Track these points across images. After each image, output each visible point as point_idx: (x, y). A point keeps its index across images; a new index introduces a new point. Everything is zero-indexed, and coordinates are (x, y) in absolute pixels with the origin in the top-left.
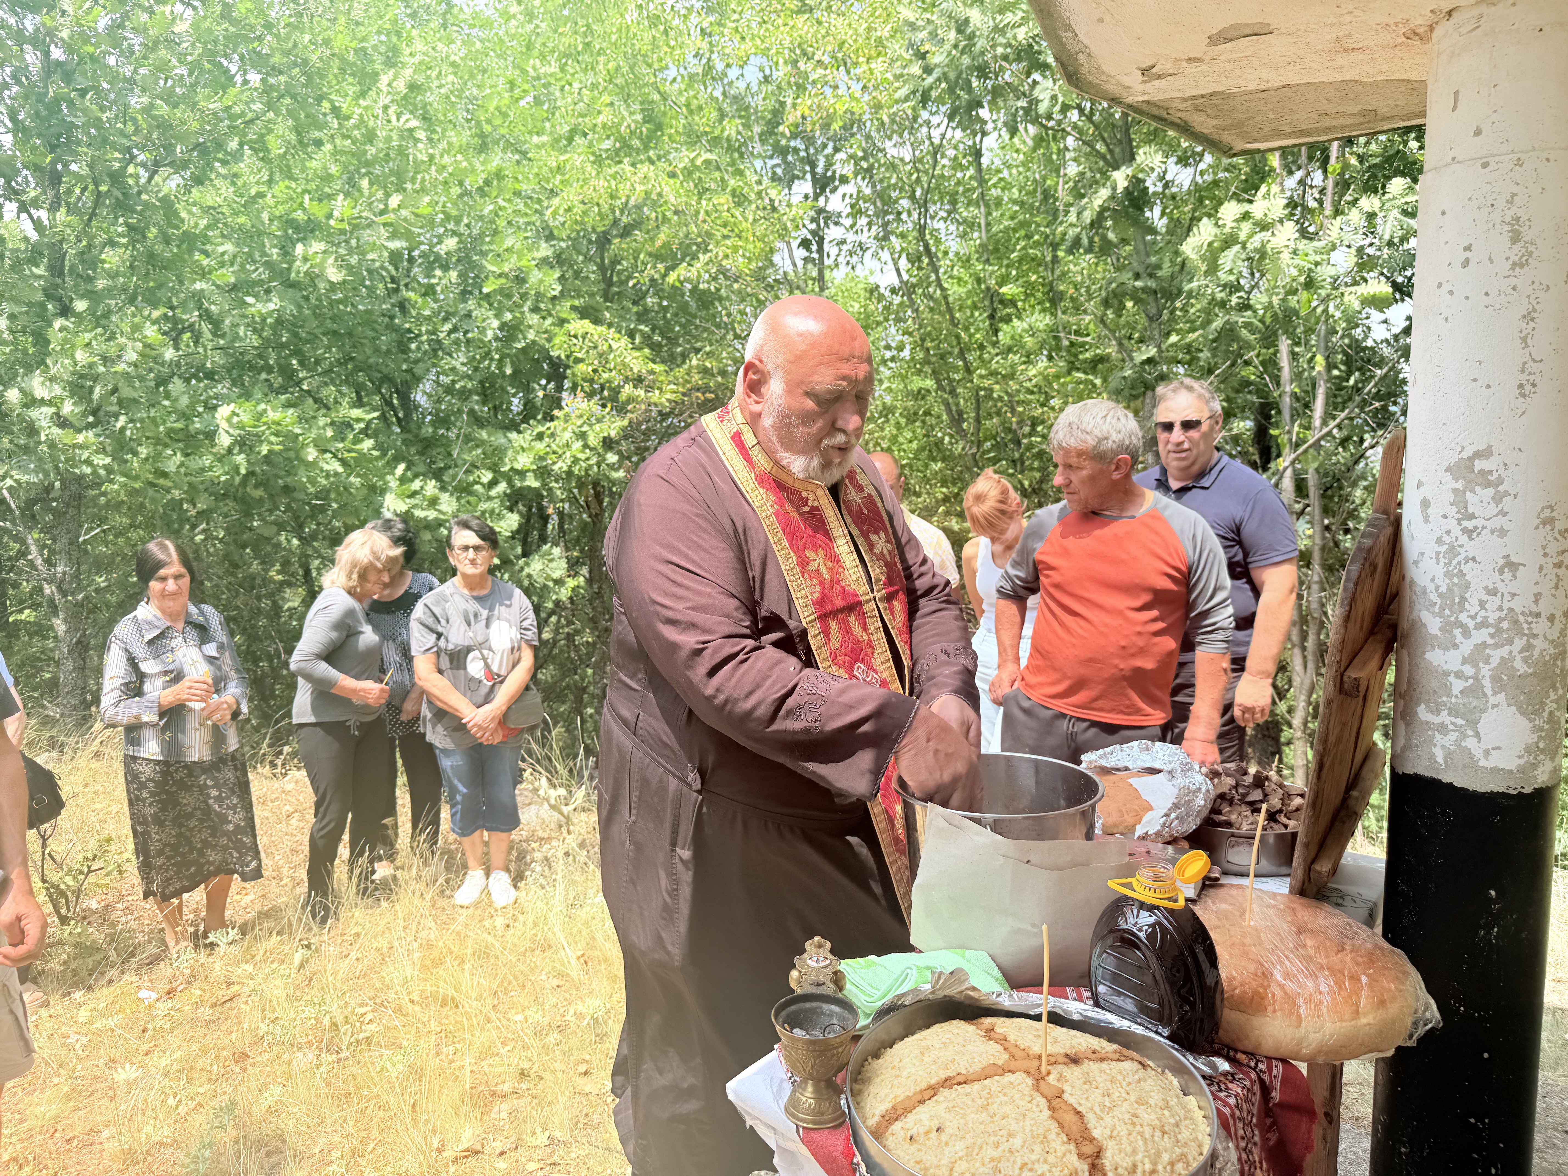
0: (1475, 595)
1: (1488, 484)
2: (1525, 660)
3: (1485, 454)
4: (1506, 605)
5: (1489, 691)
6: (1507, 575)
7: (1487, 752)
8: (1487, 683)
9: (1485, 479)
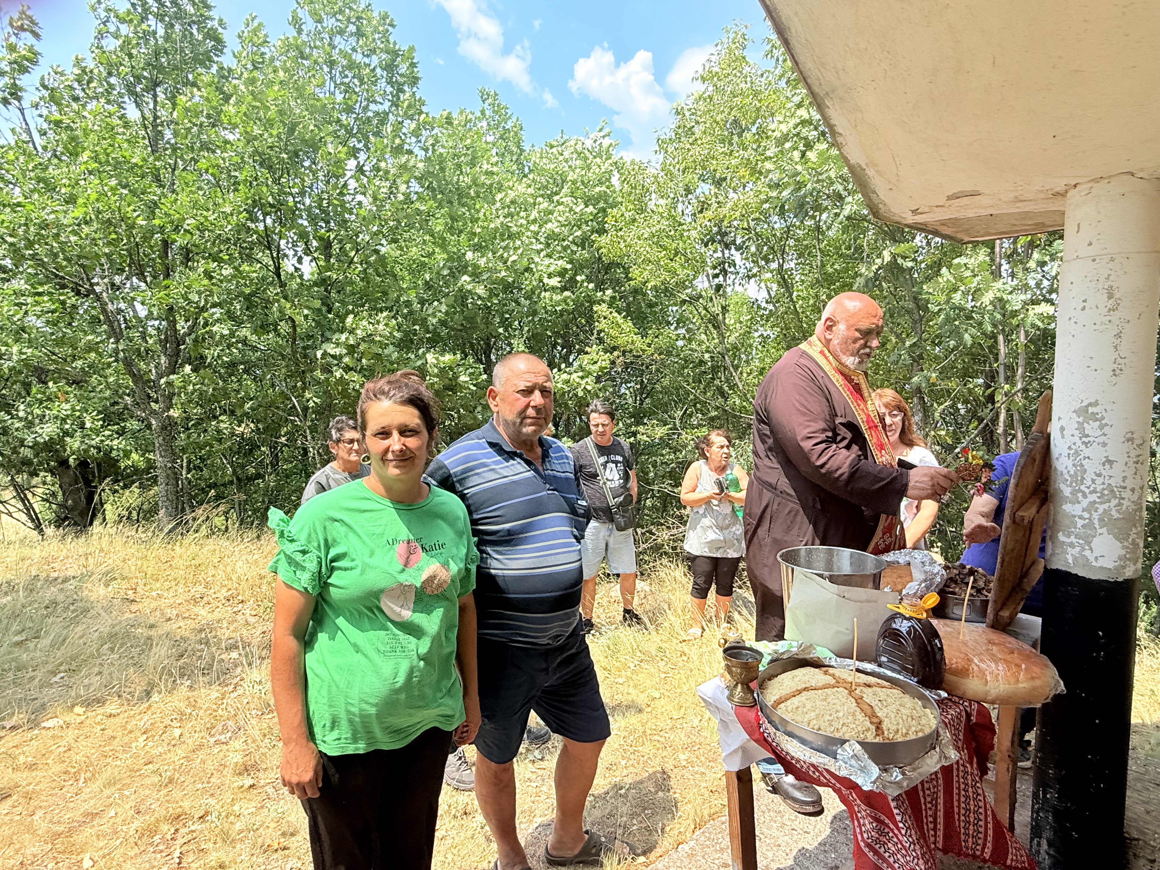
0: (1089, 476)
1: (1096, 420)
2: (1118, 511)
3: (1096, 404)
4: (1106, 482)
5: (1097, 526)
6: (1107, 466)
7: (1096, 558)
8: (1096, 522)
9: (1094, 417)
